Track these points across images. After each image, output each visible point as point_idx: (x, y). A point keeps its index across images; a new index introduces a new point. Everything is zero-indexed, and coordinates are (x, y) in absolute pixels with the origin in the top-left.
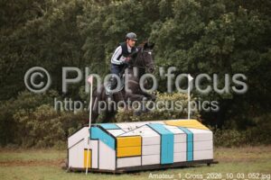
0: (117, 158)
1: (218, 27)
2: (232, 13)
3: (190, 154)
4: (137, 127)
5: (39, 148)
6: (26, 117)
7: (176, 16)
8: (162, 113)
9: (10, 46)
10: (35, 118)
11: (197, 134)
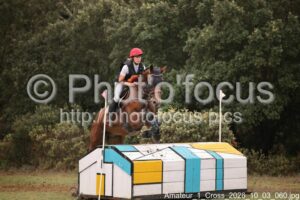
0: (133, 185)
1: (264, 36)
2: (280, 20)
3: (219, 182)
4: (158, 150)
5: (58, 170)
6: (44, 135)
7: (216, 22)
8: (191, 134)
9: (29, 52)
10: (54, 136)
11: (228, 160)
